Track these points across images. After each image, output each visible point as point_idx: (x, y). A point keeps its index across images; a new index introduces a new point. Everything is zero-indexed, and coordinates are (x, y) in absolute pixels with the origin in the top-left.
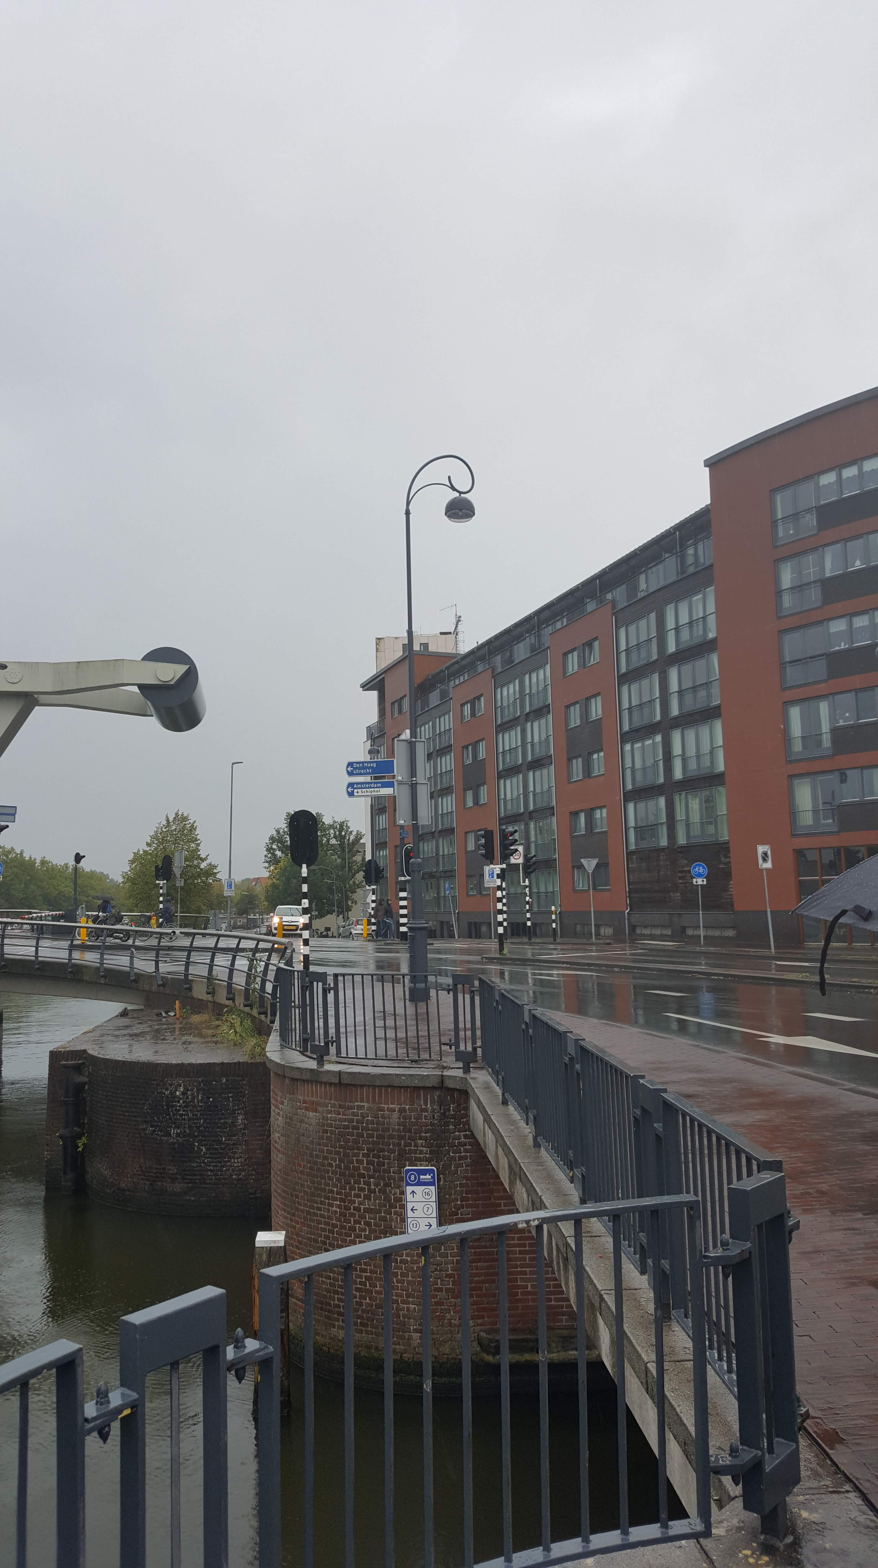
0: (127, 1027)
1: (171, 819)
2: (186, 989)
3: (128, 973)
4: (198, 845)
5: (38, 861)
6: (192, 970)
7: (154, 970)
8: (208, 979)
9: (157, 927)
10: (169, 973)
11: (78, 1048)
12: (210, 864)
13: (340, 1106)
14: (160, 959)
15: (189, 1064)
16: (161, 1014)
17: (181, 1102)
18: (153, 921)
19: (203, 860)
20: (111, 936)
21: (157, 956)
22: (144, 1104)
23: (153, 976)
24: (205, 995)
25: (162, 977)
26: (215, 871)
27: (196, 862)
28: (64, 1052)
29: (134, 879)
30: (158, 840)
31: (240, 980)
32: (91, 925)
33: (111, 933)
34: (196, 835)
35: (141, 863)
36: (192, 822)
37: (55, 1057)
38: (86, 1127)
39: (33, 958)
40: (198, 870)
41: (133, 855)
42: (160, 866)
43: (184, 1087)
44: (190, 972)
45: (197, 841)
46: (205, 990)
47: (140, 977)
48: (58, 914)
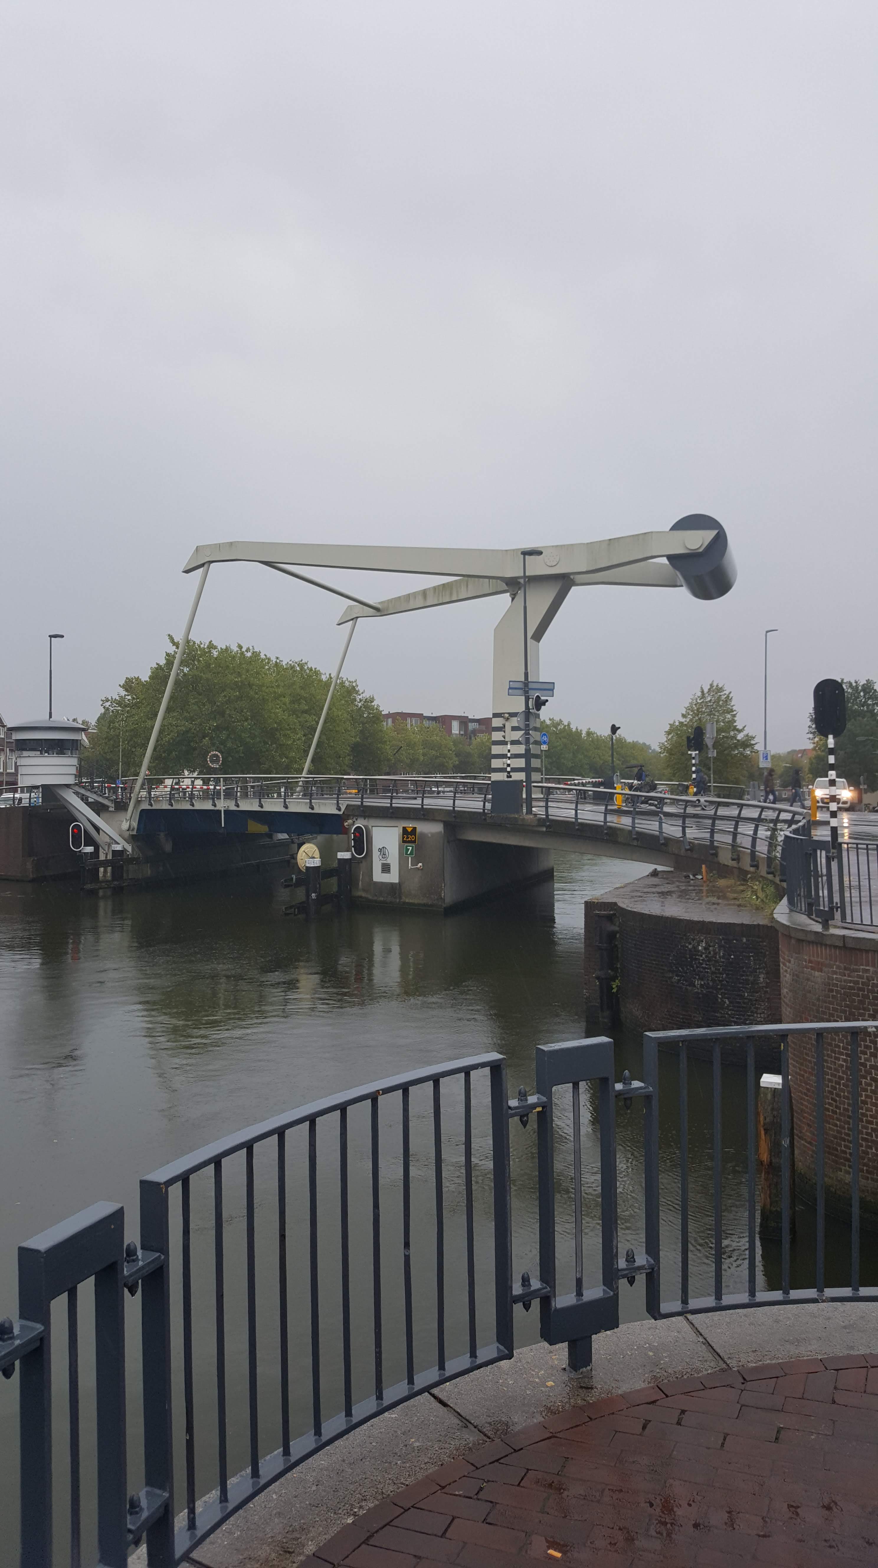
0: (656, 886)
1: (706, 691)
2: (712, 854)
3: (658, 837)
4: (734, 716)
5: (584, 732)
6: (717, 837)
7: (681, 835)
8: (733, 846)
10: (695, 839)
11: (611, 901)
12: (747, 735)
13: (845, 969)
14: (686, 825)
15: (710, 922)
16: (689, 876)
17: (704, 956)
18: (690, 790)
19: (740, 731)
20: (646, 802)
21: (684, 823)
22: (669, 955)
23: (681, 840)
24: (731, 861)
25: (690, 843)
26: (753, 742)
27: (732, 733)
28: (597, 903)
29: (671, 749)
30: (692, 711)
31: (762, 848)
32: (627, 791)
33: (647, 800)
34: (732, 706)
35: (677, 734)
36: (727, 693)
37: (590, 906)
38: (619, 971)
39: (574, 820)
40: (735, 741)
41: (669, 726)
42: (692, 737)
43: (706, 943)
44: (715, 839)
45: (733, 712)
46: (730, 856)
47: (669, 841)
48: (599, 781)
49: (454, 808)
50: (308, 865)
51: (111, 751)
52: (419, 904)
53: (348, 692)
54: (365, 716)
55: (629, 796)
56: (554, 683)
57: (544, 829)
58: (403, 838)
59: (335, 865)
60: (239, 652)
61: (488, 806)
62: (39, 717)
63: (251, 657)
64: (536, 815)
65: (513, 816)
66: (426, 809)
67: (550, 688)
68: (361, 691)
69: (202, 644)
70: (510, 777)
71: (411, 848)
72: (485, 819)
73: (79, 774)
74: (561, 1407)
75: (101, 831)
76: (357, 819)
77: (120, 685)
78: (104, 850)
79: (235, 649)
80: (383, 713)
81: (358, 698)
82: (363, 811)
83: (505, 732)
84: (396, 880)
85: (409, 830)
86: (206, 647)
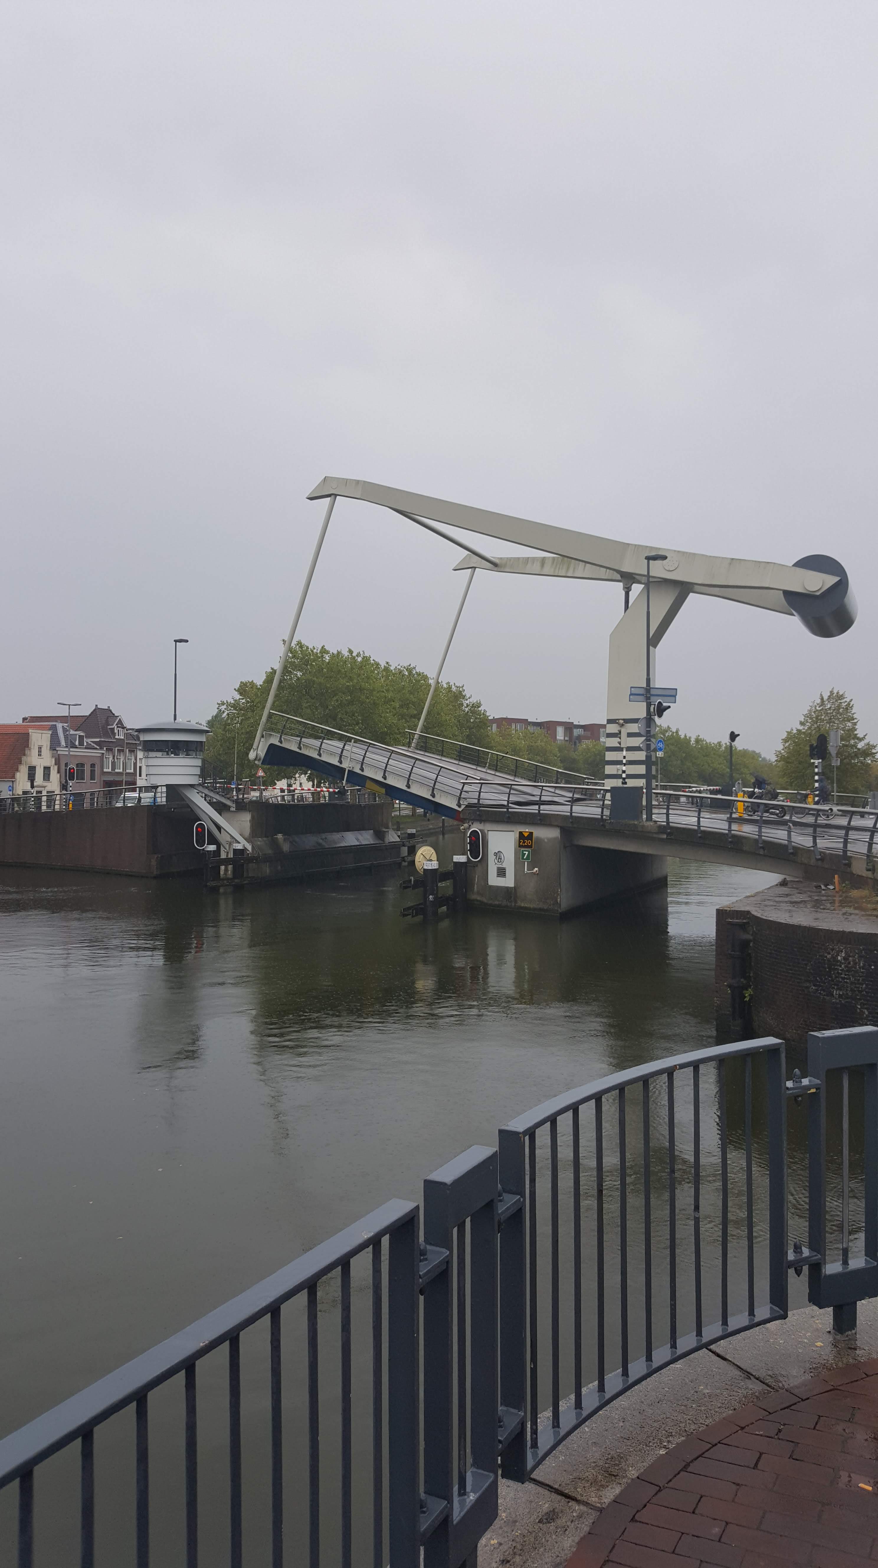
0: (787, 895)
1: (825, 698)
2: (845, 864)
3: (786, 846)
4: (855, 724)
5: (693, 740)
6: (851, 847)
7: (812, 845)
8: (868, 856)
9: (814, 804)
10: (827, 848)
11: (742, 909)
12: (868, 744)
14: (818, 835)
15: (850, 932)
16: (821, 886)
17: (843, 966)
18: (810, 799)
19: (861, 740)
20: (767, 811)
21: (815, 831)
22: (806, 965)
23: (811, 850)
24: (865, 871)
25: (821, 852)
26: (874, 751)
27: (853, 742)
28: (727, 911)
29: (788, 758)
30: (811, 718)
33: (767, 808)
34: (853, 714)
35: (794, 742)
36: (848, 701)
37: (721, 914)
38: (752, 980)
39: (696, 828)
40: (855, 750)
41: (786, 734)
42: (815, 745)
43: (846, 953)
44: (848, 849)
45: (854, 719)
46: (865, 866)
47: (798, 851)
48: (717, 789)
49: (571, 813)
50: (425, 867)
51: (226, 753)
52: (535, 909)
53: (457, 696)
54: (472, 721)
55: (749, 804)
56: (676, 689)
57: (665, 836)
58: (520, 842)
59: (451, 867)
60: (350, 656)
61: (607, 812)
62: (164, 719)
63: (361, 662)
64: (656, 822)
65: (632, 822)
66: (543, 814)
67: (672, 694)
68: (468, 696)
69: (314, 649)
70: (626, 783)
71: (527, 853)
72: (603, 826)
73: (204, 774)
74: (834, 1365)
75: (222, 829)
76: (472, 823)
77: (235, 689)
78: (225, 849)
79: (346, 653)
80: (490, 718)
81: (465, 703)
82: (479, 815)
83: (620, 738)
84: (511, 884)
85: (526, 834)
86: (318, 652)
